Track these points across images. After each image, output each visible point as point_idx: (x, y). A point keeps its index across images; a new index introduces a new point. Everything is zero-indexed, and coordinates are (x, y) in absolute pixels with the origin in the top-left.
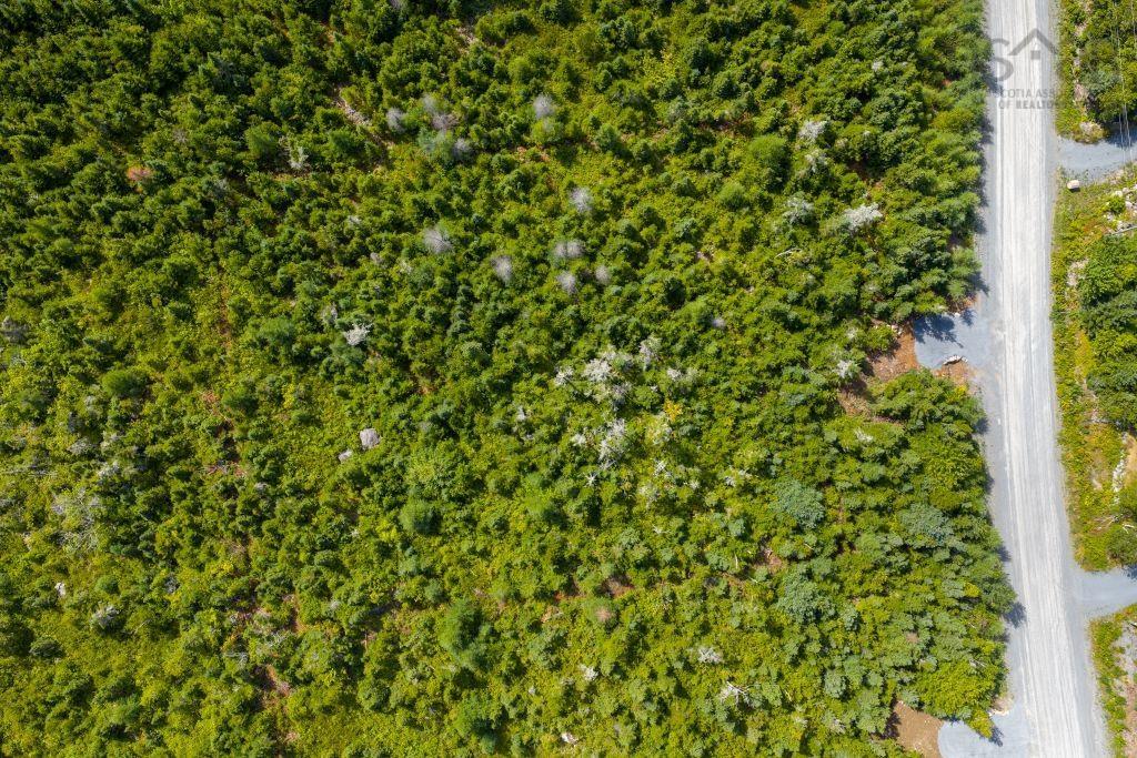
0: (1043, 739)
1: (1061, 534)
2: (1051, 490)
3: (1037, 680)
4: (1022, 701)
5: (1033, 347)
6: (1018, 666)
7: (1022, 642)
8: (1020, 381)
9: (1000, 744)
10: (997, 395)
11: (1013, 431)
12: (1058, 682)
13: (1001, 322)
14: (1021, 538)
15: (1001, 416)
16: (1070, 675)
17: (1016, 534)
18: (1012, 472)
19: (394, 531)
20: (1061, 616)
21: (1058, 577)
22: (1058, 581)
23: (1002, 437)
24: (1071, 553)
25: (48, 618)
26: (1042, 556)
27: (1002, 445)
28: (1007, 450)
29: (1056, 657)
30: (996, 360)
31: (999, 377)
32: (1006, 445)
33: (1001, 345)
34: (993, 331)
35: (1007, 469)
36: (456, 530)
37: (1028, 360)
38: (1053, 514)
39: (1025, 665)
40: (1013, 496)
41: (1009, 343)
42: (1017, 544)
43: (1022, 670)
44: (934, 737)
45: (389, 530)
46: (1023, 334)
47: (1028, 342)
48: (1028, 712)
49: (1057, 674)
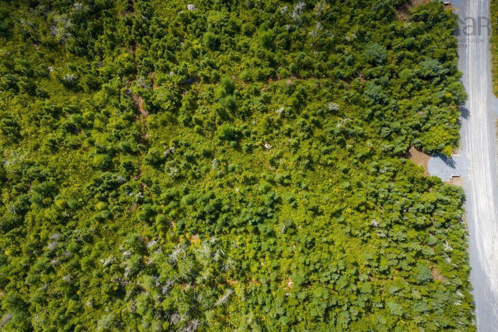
0: (473, 167)
1: (488, 81)
2: (485, 62)
3: (473, 142)
4: (465, 151)
6: (465, 136)
7: (467, 126)
9: (454, 168)
16: (487, 142)
17: (468, 79)
18: (468, 53)
19: (200, 45)
20: (485, 116)
21: (485, 99)
22: (485, 101)
24: (491, 89)
25: (44, 82)
26: (479, 90)
29: (482, 133)
31: (466, 12)
36: (226, 49)
37: (479, 6)
38: (485, 73)
40: (468, 63)
42: (468, 84)
43: (466, 138)
44: (426, 163)
45: (198, 44)
48: (468, 155)
49: (482, 141)
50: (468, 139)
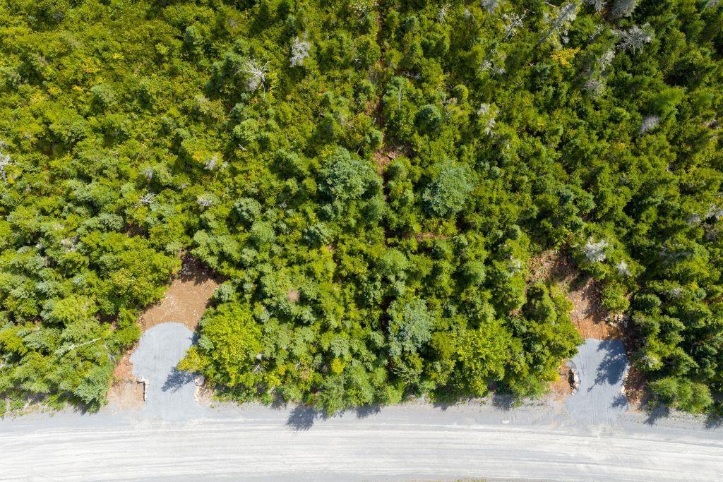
0: (165, 434)
2: (428, 471)
3: (228, 435)
4: (208, 417)
5: (582, 466)
6: (245, 416)
7: (270, 423)
8: (547, 449)
9: (164, 389)
10: (534, 423)
11: (496, 435)
12: (223, 457)
13: (611, 435)
14: (381, 433)
15: (512, 424)
16: (228, 470)
17: (385, 428)
18: (450, 430)
20: (292, 468)
21: (334, 468)
23: (489, 423)
26: (358, 454)
27: (481, 423)
28: (474, 427)
29: (250, 457)
30: (571, 425)
31: (552, 426)
32: (481, 427)
33: (586, 432)
34: (602, 425)
35: (455, 426)
37: (567, 460)
39: (245, 423)
41: (587, 440)
42: (374, 428)
43: (241, 419)
44: (178, 319)
46: (596, 456)
47: (588, 462)
48: (196, 421)
49: (233, 457)
50: (237, 424)
